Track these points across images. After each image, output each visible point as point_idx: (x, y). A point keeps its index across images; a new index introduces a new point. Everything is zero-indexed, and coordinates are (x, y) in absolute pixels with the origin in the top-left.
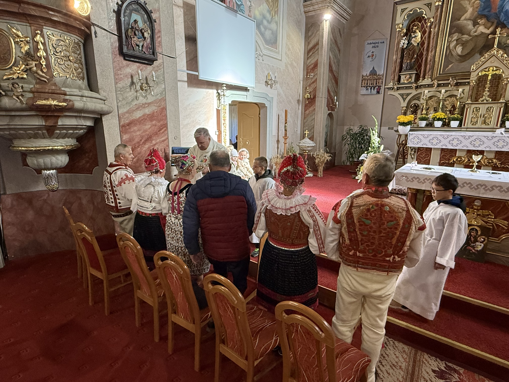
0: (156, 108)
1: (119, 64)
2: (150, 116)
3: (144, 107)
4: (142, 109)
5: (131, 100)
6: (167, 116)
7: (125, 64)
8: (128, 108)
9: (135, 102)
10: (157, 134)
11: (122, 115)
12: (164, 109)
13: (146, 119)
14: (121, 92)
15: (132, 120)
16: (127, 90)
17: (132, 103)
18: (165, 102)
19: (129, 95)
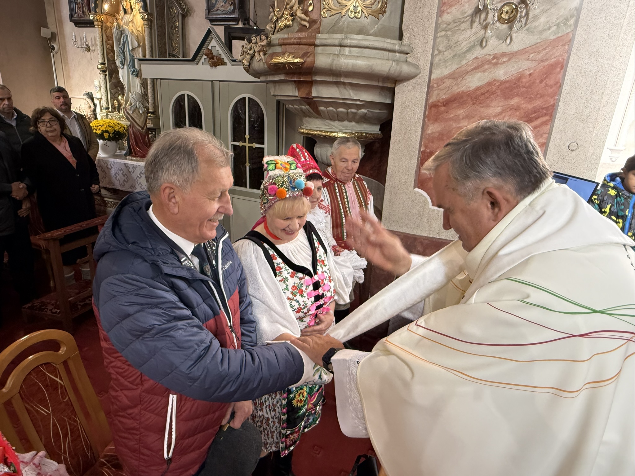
0: (533, 64)
2: (507, 85)
3: (496, 64)
4: (490, 68)
5: (465, 49)
6: (561, 86)
8: (455, 67)
9: (478, 52)
11: (437, 84)
12: (558, 66)
13: (493, 93)
14: (446, 31)
15: (458, 93)
16: (463, 26)
17: (468, 56)
18: (567, 47)
19: (464, 36)
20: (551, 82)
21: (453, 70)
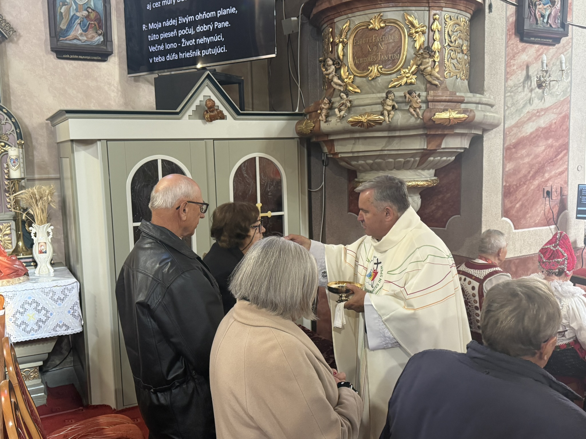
0: (556, 116)
1: (513, 50)
2: (546, 130)
3: (539, 116)
4: (536, 119)
5: (522, 106)
6: (569, 130)
7: (521, 48)
8: (518, 118)
9: (529, 108)
10: (552, 162)
11: (509, 131)
12: (566, 117)
13: (539, 136)
14: (511, 92)
15: (521, 138)
16: (520, 89)
17: (524, 110)
18: (569, 105)
19: (520, 97)
20: (564, 127)
21: (517, 120)
